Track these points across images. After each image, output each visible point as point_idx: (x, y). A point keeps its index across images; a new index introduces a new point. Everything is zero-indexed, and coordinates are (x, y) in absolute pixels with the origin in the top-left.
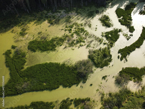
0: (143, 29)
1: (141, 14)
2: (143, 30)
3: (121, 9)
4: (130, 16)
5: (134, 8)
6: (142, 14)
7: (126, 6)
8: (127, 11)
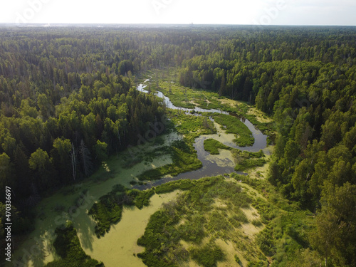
0: (141, 260)
1: (103, 235)
2: (145, 262)
3: (49, 264)
4: (87, 260)
5: (75, 234)
6: (104, 232)
7: (53, 248)
8: (68, 255)
